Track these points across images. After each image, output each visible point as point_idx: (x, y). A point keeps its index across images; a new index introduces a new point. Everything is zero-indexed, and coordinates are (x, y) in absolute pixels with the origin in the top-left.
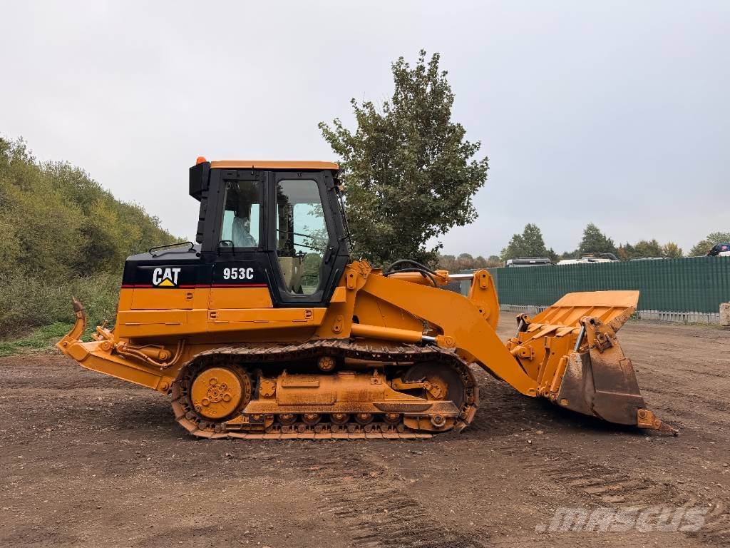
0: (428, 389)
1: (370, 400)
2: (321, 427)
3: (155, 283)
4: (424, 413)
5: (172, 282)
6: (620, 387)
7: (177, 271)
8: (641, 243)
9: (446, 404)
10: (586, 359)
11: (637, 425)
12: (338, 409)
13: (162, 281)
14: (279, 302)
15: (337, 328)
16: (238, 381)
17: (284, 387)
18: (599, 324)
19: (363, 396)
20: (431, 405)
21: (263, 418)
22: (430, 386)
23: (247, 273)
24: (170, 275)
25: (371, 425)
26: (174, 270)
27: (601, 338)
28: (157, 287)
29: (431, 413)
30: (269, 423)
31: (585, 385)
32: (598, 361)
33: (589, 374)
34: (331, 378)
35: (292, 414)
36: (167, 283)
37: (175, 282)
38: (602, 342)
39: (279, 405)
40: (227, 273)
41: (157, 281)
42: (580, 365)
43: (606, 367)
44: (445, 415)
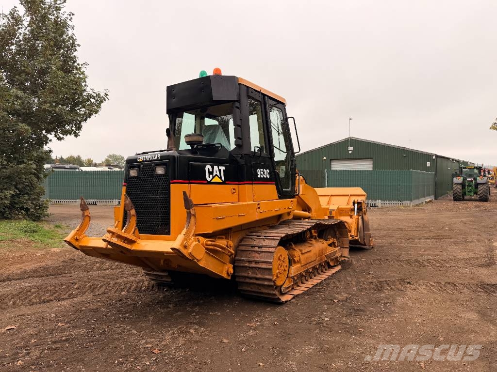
1: (324, 253)
3: (209, 179)
4: (335, 255)
5: (220, 178)
7: (222, 168)
8: (71, 157)
12: (317, 262)
13: (213, 177)
23: (267, 173)
24: (218, 171)
26: (220, 168)
28: (210, 183)
36: (217, 179)
37: (223, 178)
39: (302, 266)
40: (259, 173)
41: (209, 177)
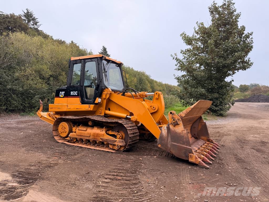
0: (116, 135)
1: (99, 137)
2: (88, 144)
3: (60, 96)
4: (114, 143)
5: (63, 96)
6: (182, 142)
7: (64, 92)
9: (121, 141)
10: (168, 128)
11: (188, 160)
12: (91, 138)
14: (83, 102)
15: (100, 112)
16: (68, 127)
17: (78, 130)
18: (174, 114)
19: (98, 135)
20: (116, 141)
21: (74, 138)
22: (116, 134)
23: (76, 93)
24: (63, 94)
25: (101, 146)
27: (174, 120)
29: (116, 143)
30: (75, 140)
31: (168, 139)
32: (173, 130)
33: (169, 135)
34: (91, 128)
35: (80, 138)
38: (174, 122)
39: (77, 135)
40: (72, 93)
42: (166, 131)
43: (176, 133)
44: (120, 145)
